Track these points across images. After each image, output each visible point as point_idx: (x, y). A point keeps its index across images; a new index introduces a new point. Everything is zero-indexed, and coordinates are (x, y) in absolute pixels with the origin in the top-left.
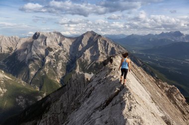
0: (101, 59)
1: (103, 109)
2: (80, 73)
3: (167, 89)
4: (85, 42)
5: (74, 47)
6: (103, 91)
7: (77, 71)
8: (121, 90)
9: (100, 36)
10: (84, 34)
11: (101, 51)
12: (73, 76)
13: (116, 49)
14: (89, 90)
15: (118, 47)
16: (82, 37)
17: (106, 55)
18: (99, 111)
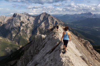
0: (50, 28)
1: (51, 53)
2: (40, 35)
3: (84, 42)
4: (41, 18)
5: (36, 21)
6: (51, 44)
7: (38, 34)
8: (59, 44)
9: (49, 15)
10: (41, 14)
11: (50, 23)
13: (58, 22)
14: (44, 44)
15: (59, 21)
16: (40, 16)
17: (53, 25)
18: (49, 54)
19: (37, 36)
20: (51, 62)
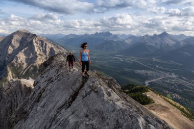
0: (39, 61)
2: (14, 80)
4: (15, 43)
6: (62, 87)
9: (35, 35)
10: (14, 33)
11: (38, 53)
13: (55, 49)
14: (37, 93)
15: (57, 47)
16: (11, 36)
17: (45, 56)
18: (66, 109)
20: (87, 120)
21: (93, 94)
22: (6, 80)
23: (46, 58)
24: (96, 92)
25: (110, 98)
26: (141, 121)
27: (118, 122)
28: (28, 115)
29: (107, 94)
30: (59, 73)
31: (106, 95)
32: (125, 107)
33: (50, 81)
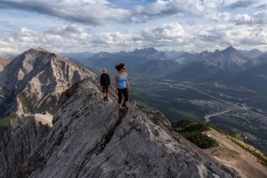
0: (59, 90)
1: (102, 149)
2: (26, 115)
5: (8, 75)
6: (91, 125)
7: (20, 113)
10: (26, 53)
11: (58, 78)
12: (13, 123)
13: (80, 73)
14: (58, 133)
15: (84, 70)
16: (22, 57)
17: (67, 82)
18: (97, 154)
19: (16, 119)
20: (127, 168)
21: (134, 133)
22: (15, 116)
23: (69, 85)
24: (139, 130)
25: (157, 139)
26: (202, 169)
27: (169, 170)
28: (45, 163)
29: (154, 133)
30: (87, 106)
31: (151, 134)
32: (179, 150)
33: (75, 115)
